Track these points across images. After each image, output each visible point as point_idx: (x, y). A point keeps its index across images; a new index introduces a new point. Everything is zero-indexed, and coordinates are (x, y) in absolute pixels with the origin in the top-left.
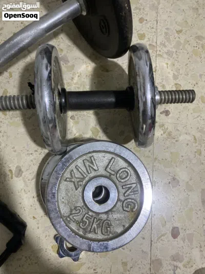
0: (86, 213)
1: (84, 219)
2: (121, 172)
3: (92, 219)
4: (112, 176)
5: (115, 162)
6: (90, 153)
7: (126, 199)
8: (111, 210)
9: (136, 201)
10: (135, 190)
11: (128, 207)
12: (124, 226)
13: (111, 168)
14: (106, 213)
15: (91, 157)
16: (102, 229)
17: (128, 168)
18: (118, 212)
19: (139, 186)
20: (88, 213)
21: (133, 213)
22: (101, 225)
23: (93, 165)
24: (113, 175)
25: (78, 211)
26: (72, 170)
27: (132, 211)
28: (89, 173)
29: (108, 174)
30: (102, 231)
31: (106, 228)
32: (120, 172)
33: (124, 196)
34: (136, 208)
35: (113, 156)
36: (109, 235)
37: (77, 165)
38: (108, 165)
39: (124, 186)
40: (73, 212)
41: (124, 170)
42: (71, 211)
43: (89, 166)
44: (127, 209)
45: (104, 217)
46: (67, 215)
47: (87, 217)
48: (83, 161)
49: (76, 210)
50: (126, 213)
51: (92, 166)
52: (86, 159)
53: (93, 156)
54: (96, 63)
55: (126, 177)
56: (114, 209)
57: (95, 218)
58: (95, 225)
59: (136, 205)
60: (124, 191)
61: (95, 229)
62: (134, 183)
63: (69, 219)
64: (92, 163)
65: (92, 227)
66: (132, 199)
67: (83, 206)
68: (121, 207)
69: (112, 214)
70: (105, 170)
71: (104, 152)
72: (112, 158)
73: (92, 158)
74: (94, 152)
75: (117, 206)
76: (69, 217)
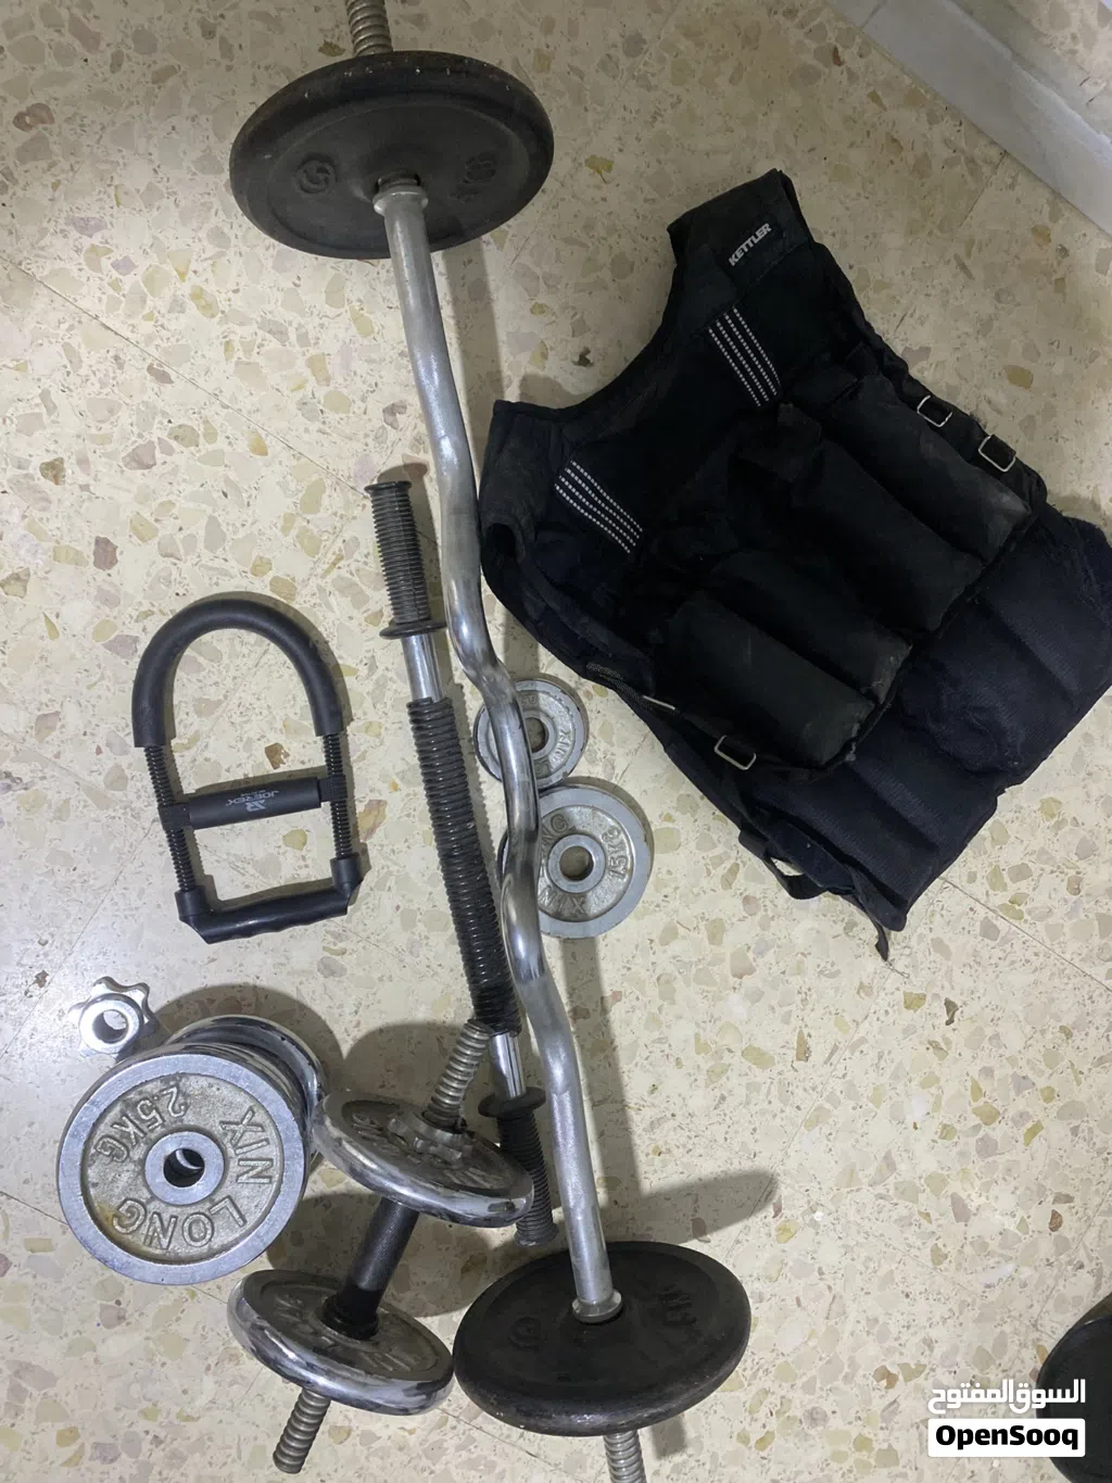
0: (164, 1121)
1: (154, 1113)
2: (206, 1229)
3: (146, 1130)
4: (208, 1205)
5: (233, 1224)
6: (281, 1181)
7: (145, 1215)
8: (142, 1172)
9: (130, 1233)
10: (155, 1241)
11: (127, 1211)
12: (95, 1185)
13: (224, 1210)
14: (142, 1162)
15: (270, 1177)
16: (115, 1140)
17: (206, 1247)
18: (131, 1186)
19: (158, 1252)
20: (163, 1125)
21: (110, 1215)
22: (124, 1141)
23: (253, 1177)
24: (209, 1209)
25: (177, 1107)
26: (263, 1131)
27: (115, 1216)
28: (240, 1160)
29: (217, 1200)
30: (111, 1137)
31: (113, 1149)
32: (209, 1227)
33: (155, 1213)
34: (117, 1227)
35: (248, 1226)
36: (95, 1148)
37: (269, 1143)
38: (236, 1207)
39: (175, 1223)
40: (180, 1098)
41: (208, 1237)
42: (186, 1095)
43: (253, 1168)
44: (125, 1207)
45: (137, 1154)
46: (181, 1084)
47: (157, 1121)
48: (271, 1160)
49: (180, 1106)
50: (119, 1202)
51: (251, 1173)
52: (272, 1166)
53: (270, 1182)
54: (496, 1249)
55: (190, 1233)
56: (140, 1180)
57: (145, 1134)
58: (131, 1129)
59: (124, 1231)
60: (166, 1216)
61: (123, 1124)
62: (168, 1246)
63: (172, 1083)
64: (258, 1176)
65: (131, 1121)
66: (140, 1226)
67: (182, 1121)
68: (136, 1197)
69: (134, 1171)
70: (229, 1197)
71: (267, 1211)
72: (245, 1222)
73: (266, 1181)
74: (278, 1191)
75: (145, 1190)
76: (177, 1086)
